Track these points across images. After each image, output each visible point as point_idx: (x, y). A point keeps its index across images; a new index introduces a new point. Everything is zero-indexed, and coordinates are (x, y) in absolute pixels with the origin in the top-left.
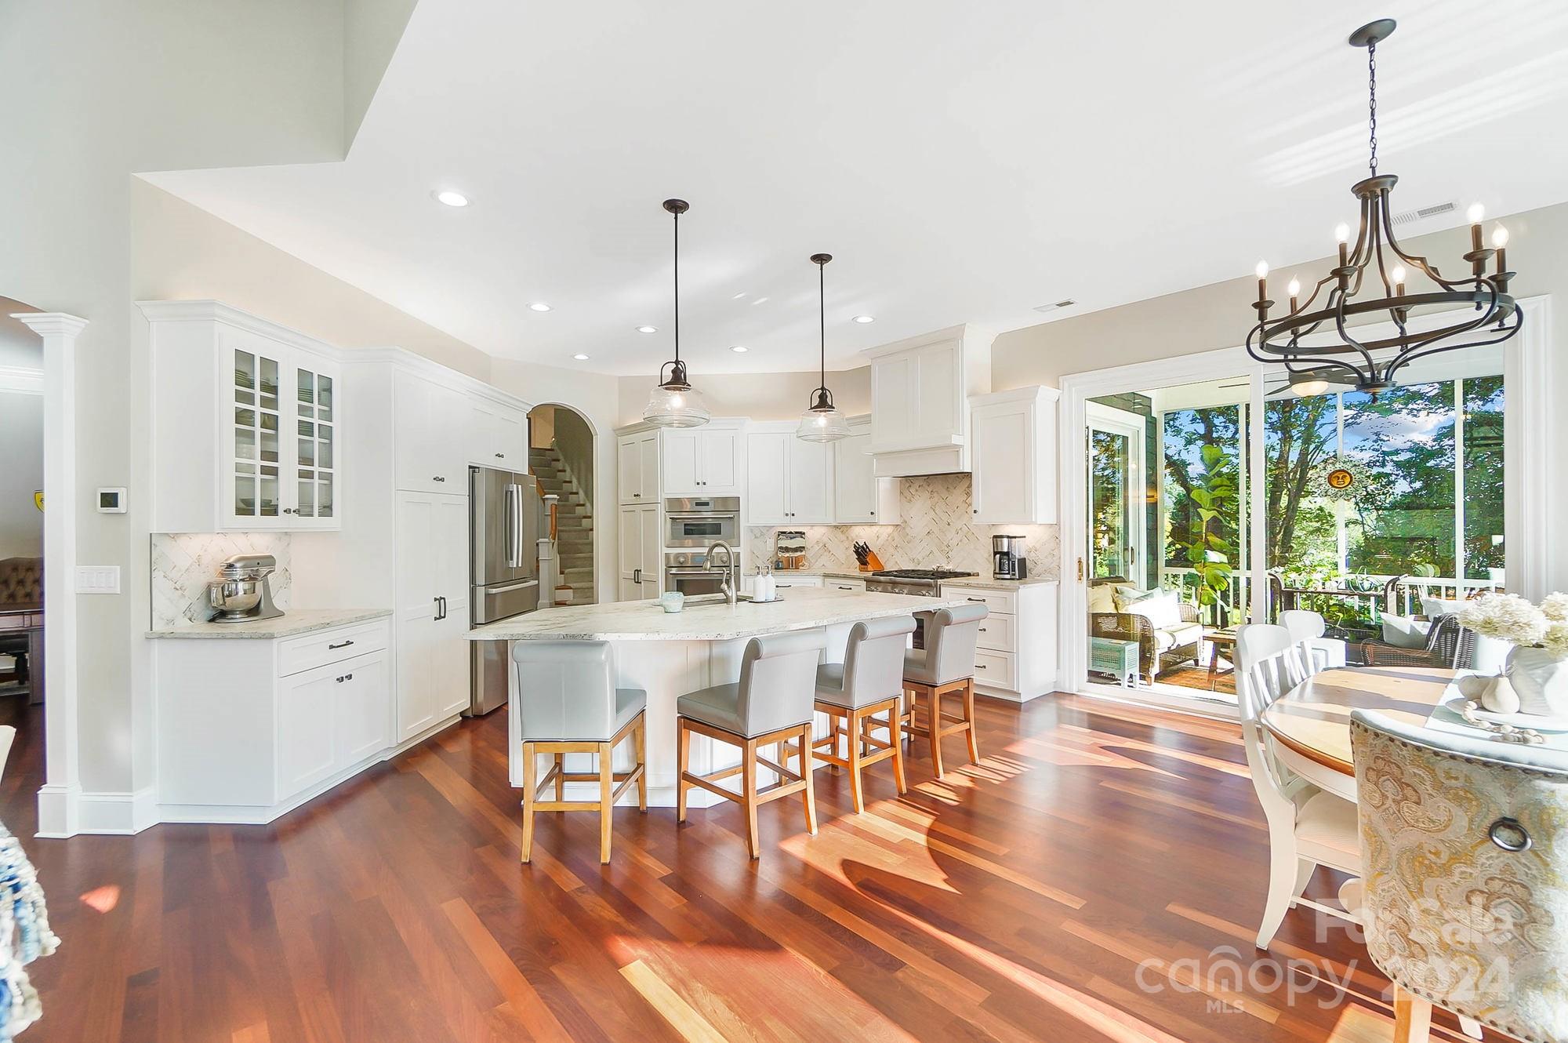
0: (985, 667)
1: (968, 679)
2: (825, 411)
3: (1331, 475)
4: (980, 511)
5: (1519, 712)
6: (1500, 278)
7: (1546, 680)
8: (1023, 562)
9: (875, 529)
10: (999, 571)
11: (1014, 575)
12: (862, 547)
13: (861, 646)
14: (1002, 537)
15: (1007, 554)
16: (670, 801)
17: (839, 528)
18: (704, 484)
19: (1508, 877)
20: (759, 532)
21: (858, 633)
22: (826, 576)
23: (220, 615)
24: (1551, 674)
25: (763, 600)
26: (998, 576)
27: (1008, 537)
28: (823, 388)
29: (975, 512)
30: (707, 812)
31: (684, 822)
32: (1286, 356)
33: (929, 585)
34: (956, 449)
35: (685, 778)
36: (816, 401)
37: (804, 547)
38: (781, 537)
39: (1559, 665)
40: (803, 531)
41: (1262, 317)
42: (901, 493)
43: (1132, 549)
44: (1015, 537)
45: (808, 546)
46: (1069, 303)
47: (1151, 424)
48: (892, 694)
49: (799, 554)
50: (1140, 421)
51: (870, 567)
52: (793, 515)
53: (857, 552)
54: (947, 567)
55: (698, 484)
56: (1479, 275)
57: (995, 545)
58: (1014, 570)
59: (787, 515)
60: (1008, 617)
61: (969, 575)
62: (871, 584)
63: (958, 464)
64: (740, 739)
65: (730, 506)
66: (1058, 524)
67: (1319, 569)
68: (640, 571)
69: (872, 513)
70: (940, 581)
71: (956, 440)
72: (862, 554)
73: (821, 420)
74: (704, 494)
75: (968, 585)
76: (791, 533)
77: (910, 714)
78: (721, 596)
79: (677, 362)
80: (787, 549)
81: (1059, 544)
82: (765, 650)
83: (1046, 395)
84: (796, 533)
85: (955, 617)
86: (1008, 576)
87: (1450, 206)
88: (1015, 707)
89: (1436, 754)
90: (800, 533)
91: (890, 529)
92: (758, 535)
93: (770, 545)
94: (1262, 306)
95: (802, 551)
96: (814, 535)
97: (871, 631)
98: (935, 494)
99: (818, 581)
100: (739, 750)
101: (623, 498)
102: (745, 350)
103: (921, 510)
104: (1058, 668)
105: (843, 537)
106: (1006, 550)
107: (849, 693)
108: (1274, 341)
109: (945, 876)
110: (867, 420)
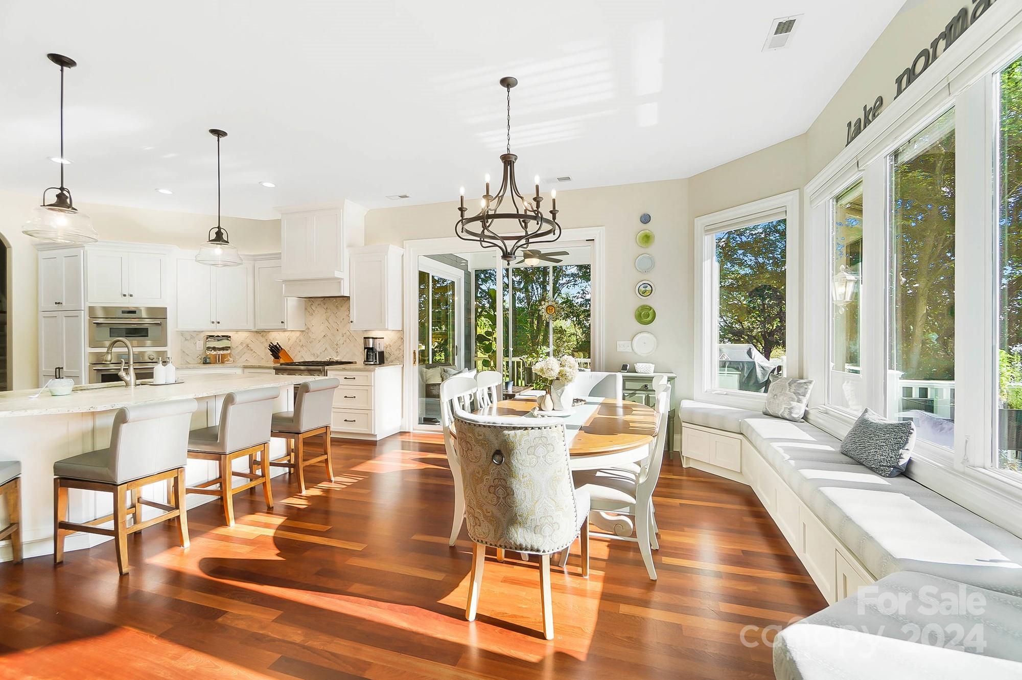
0: (354, 421)
1: (326, 427)
2: (221, 244)
3: (547, 308)
4: (355, 321)
5: (553, 409)
6: (553, 212)
7: (561, 395)
8: (382, 354)
9: (287, 334)
10: (367, 359)
11: (376, 362)
12: (276, 346)
13: (231, 409)
14: (369, 338)
15: (372, 349)
17: (260, 333)
18: (131, 296)
19: (499, 477)
20: (187, 336)
21: (229, 400)
22: (245, 367)
25: (164, 383)
26: (366, 363)
27: (373, 338)
28: (219, 227)
29: (352, 322)
31: (61, 563)
32: (481, 239)
33: (319, 370)
34: (338, 281)
35: (62, 526)
36: (213, 236)
37: (230, 347)
38: (209, 339)
40: (229, 335)
41: (462, 216)
42: (306, 309)
43: (457, 347)
44: (377, 338)
45: (233, 345)
46: (406, 197)
47: (468, 275)
48: (263, 441)
49: (225, 352)
50: (461, 273)
51: (282, 361)
52: (218, 323)
53: (271, 350)
54: (336, 359)
55: (125, 295)
56: (538, 209)
57: (365, 343)
58: (376, 359)
59: (213, 322)
60: (368, 388)
61: (349, 363)
62: (278, 371)
63: (340, 290)
64: (110, 485)
65: (159, 315)
66: (403, 330)
67: (541, 355)
68: (62, 368)
69: (282, 322)
70: (326, 367)
71: (337, 274)
72: (276, 351)
73: (218, 250)
74: (129, 304)
75: (344, 369)
76: (218, 336)
77: (290, 455)
78: (123, 383)
79: (62, 189)
80: (214, 349)
81: (403, 342)
82: (131, 415)
83: (394, 252)
84: (223, 336)
85: (312, 387)
86: (372, 363)
87: (569, 178)
88: (374, 443)
89: (475, 425)
90: (227, 336)
91: (298, 334)
92: (188, 338)
93: (200, 345)
94: (461, 209)
95: (227, 350)
96: (238, 338)
97: (238, 399)
98: (329, 311)
99: (239, 371)
100: (110, 495)
101: (43, 305)
102: (170, 193)
103: (319, 322)
104: (402, 417)
105: (263, 340)
106: (371, 346)
107: (223, 444)
109: (278, 552)
110: (278, 256)
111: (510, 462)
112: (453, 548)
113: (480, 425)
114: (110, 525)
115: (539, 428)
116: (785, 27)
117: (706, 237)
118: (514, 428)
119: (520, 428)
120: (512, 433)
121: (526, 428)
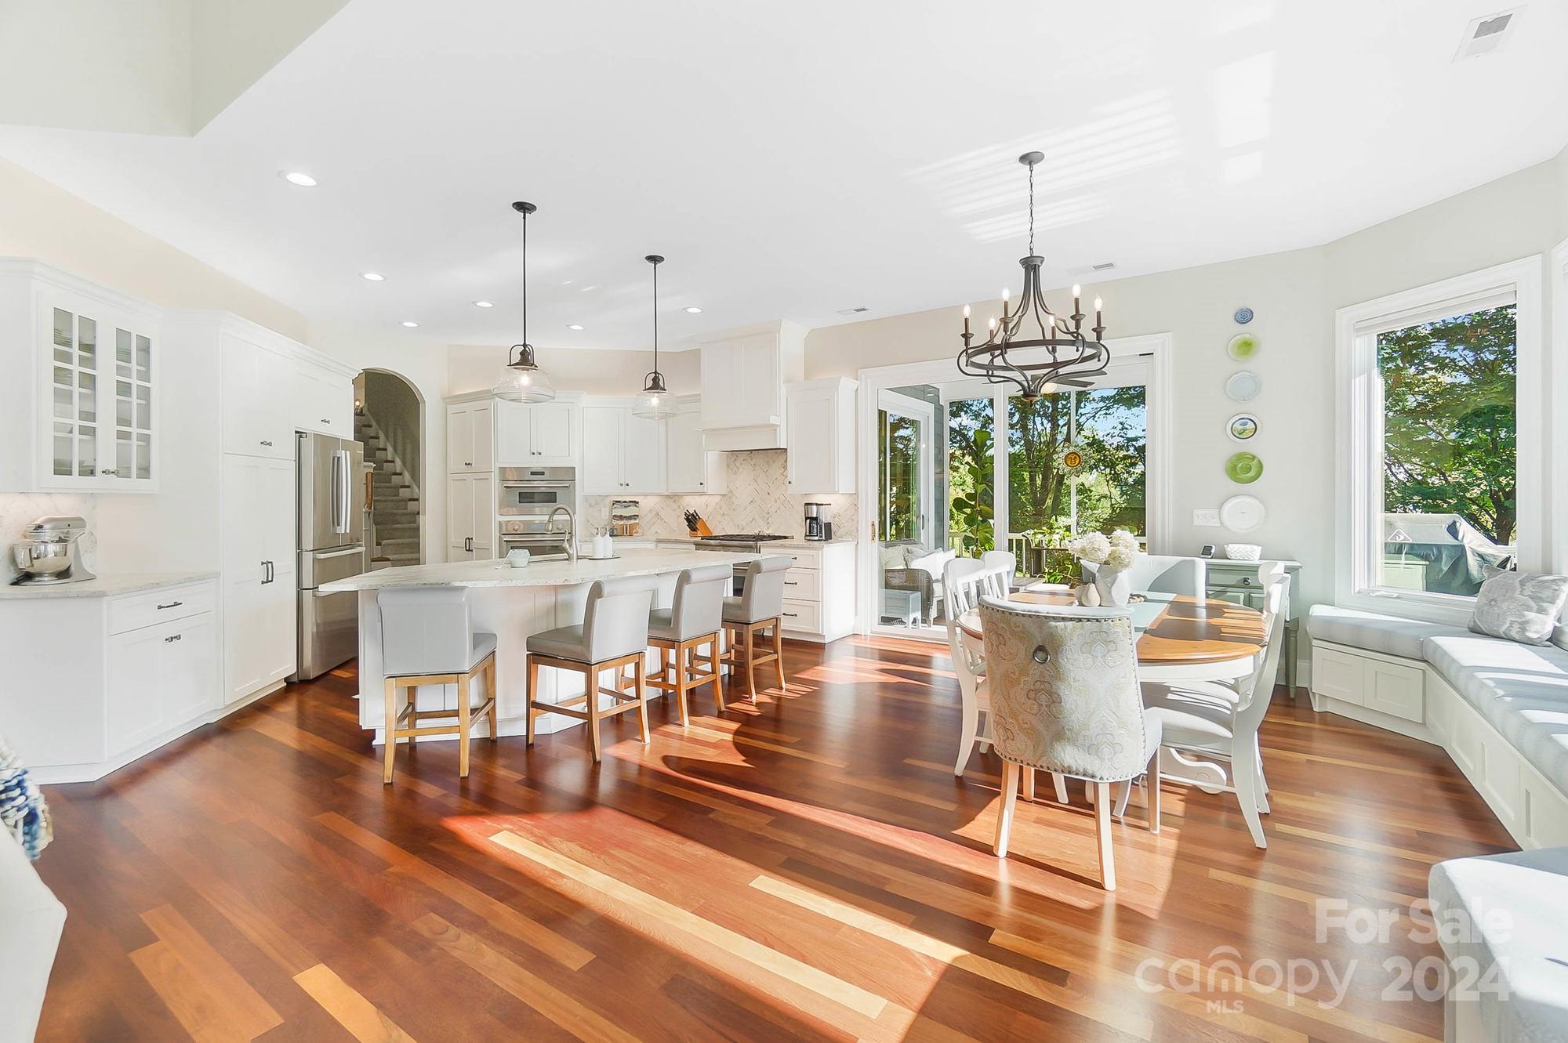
0: (796, 615)
1: (777, 618)
2: (658, 393)
3: (1066, 456)
4: (793, 483)
5: (1100, 605)
6: (1098, 330)
7: (1112, 585)
8: (828, 525)
9: (704, 499)
10: (810, 533)
11: (821, 537)
12: (693, 514)
13: (687, 588)
14: (811, 504)
15: (816, 519)
16: (520, 730)
17: (673, 497)
18: (540, 454)
19: (1042, 679)
20: (593, 502)
21: (684, 578)
22: (659, 541)
23: (26, 577)
24: (1115, 580)
25: (602, 557)
26: (808, 538)
27: (817, 504)
28: (656, 373)
29: (790, 483)
30: (553, 737)
31: (532, 744)
32: (988, 372)
33: (751, 547)
34: (773, 428)
35: (533, 705)
36: (650, 384)
37: (638, 516)
38: (615, 506)
39: (1119, 574)
40: (637, 500)
41: (967, 344)
42: (728, 466)
43: (923, 517)
44: (822, 505)
45: (641, 514)
46: (864, 310)
47: (939, 410)
48: (713, 630)
49: (632, 522)
50: (930, 408)
51: (699, 533)
52: (627, 485)
53: (687, 519)
54: (766, 532)
55: (533, 454)
56: (1078, 330)
57: (806, 512)
58: (821, 533)
59: (622, 485)
60: (815, 570)
61: (785, 538)
62: (698, 546)
63: (775, 440)
64: (584, 665)
65: (568, 475)
66: (856, 494)
67: (1057, 531)
68: (472, 539)
69: (701, 484)
70: (759, 543)
71: (773, 420)
72: (692, 521)
73: (654, 400)
74: (537, 464)
75: (782, 546)
76: (625, 502)
77: (730, 652)
78: (565, 556)
79: (525, 345)
80: (621, 517)
81: (857, 510)
82: (606, 589)
83: (847, 385)
84: (630, 502)
85: (764, 567)
86: (816, 538)
87: (1111, 265)
88: (821, 647)
89: (1010, 614)
90: (635, 502)
91: (718, 498)
92: (593, 504)
93: (605, 514)
94: (966, 336)
95: (635, 519)
96: (647, 504)
97: (695, 576)
98: (757, 468)
99: (652, 546)
100: (580, 676)
101: (452, 466)
102: (580, 328)
103: (745, 484)
104: (856, 614)
105: (675, 506)
106: (815, 516)
107: (677, 629)
108: (978, 359)
109: (741, 756)
110: (696, 399)
111: (1057, 660)
112: (959, 780)
113: (1017, 614)
114: (581, 707)
115: (1097, 620)
116: (1496, 25)
117: (1358, 340)
118: (1064, 619)
119: (1071, 619)
120: (1061, 624)
121: (1080, 620)
